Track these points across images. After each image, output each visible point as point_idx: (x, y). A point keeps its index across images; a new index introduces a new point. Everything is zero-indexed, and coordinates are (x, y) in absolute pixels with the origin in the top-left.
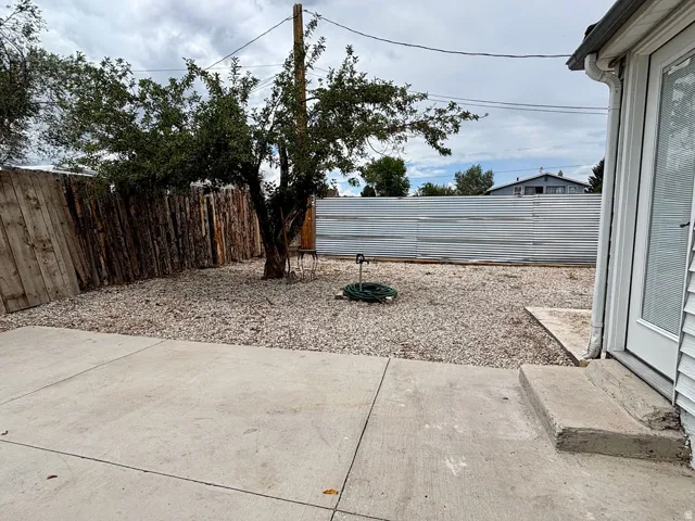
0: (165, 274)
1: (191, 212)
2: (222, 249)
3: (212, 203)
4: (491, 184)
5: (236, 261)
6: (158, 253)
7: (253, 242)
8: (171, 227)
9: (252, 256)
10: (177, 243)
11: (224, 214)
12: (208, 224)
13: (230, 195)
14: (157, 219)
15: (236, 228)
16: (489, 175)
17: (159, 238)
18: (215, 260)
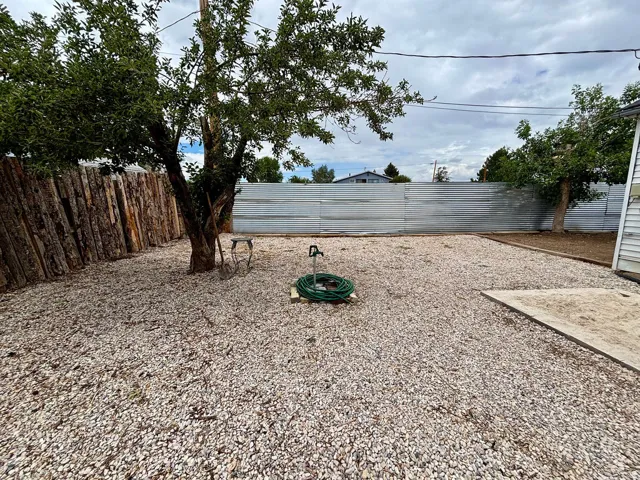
0: (57, 275)
1: (92, 198)
2: (137, 235)
3: (122, 187)
4: (333, 177)
5: (154, 245)
6: (42, 249)
7: (171, 224)
8: (62, 216)
9: (172, 238)
10: (75, 235)
11: (137, 199)
12: (117, 210)
13: (143, 179)
14: (37, 207)
15: (152, 212)
16: (332, 171)
17: (43, 231)
18: (130, 249)
